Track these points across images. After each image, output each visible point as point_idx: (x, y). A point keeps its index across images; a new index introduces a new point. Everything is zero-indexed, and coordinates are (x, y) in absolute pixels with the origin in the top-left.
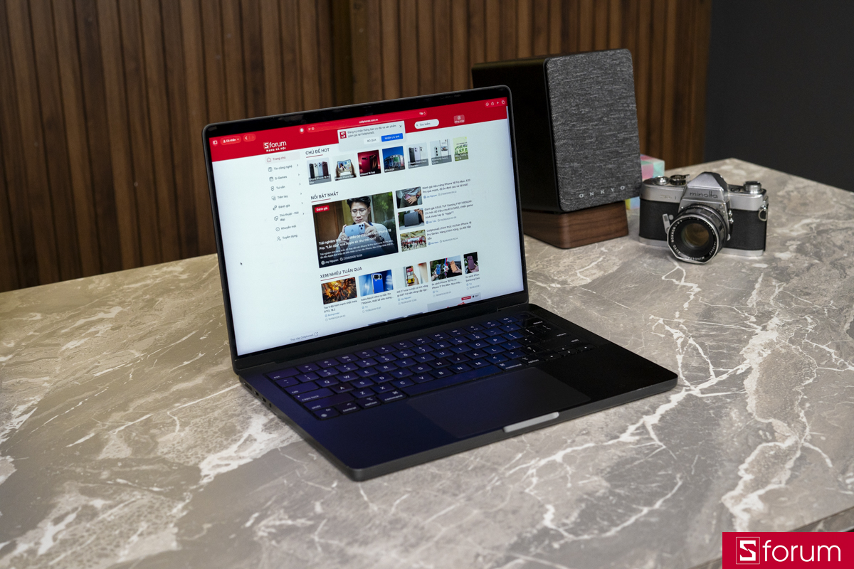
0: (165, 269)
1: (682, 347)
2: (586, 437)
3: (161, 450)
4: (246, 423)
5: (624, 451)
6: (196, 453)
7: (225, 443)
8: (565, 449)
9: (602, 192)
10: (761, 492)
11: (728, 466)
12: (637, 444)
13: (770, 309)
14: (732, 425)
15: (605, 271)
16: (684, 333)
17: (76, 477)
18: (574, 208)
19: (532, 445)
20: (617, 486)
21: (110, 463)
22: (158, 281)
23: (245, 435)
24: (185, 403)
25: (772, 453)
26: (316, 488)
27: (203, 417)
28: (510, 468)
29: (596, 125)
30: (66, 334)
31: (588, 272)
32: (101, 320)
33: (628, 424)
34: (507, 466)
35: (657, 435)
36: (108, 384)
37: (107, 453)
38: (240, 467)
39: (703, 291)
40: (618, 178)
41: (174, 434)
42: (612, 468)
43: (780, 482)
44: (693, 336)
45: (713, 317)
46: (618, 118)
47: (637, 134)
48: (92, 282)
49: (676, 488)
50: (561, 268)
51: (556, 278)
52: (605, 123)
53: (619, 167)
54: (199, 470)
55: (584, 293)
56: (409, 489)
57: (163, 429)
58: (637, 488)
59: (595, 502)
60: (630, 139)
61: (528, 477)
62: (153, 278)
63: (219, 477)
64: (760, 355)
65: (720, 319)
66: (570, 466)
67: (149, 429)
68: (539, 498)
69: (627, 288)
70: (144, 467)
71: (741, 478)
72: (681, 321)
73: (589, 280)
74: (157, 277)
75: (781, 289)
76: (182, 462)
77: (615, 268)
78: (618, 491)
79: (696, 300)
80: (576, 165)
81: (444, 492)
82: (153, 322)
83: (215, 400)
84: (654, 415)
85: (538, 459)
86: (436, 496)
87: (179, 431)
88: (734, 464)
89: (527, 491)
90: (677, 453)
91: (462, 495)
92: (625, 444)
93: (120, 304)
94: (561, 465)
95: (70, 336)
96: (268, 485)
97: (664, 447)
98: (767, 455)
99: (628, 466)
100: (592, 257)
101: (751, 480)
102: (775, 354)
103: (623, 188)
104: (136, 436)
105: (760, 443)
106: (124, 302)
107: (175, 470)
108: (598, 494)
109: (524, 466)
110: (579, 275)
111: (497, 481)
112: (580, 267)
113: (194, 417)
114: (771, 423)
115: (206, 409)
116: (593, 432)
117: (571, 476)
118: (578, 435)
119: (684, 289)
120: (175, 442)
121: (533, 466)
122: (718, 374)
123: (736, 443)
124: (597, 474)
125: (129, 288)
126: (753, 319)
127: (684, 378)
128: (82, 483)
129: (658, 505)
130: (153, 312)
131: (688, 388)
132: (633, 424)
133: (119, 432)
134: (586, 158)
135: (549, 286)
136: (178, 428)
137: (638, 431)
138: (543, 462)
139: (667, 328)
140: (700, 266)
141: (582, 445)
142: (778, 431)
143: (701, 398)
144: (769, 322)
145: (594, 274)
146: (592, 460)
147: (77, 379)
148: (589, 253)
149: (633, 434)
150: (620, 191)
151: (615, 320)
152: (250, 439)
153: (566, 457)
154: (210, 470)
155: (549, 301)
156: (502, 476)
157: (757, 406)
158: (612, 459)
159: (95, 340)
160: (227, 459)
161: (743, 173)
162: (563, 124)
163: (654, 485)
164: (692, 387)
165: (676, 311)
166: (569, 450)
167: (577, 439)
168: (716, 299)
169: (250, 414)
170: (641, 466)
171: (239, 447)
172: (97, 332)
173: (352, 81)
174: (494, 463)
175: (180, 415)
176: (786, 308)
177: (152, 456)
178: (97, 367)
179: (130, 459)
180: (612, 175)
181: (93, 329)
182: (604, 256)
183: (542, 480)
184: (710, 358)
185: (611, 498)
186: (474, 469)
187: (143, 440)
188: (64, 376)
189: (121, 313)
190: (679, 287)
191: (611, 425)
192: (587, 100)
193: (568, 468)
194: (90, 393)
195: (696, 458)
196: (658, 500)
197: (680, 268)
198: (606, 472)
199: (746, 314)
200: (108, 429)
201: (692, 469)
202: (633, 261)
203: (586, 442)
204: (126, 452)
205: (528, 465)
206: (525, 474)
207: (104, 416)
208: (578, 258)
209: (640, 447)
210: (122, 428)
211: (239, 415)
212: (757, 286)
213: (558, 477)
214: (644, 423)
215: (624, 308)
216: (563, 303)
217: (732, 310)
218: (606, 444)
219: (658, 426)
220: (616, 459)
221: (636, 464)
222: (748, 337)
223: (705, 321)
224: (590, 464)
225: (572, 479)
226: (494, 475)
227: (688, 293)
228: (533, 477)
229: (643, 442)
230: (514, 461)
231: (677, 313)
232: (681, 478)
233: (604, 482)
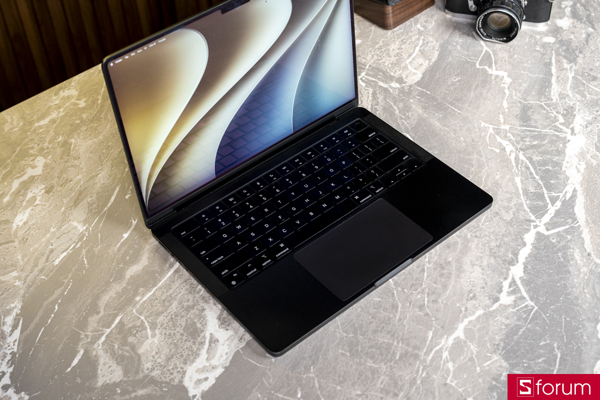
1: (517, 166)
2: (474, 301)
3: (146, 366)
5: (508, 318)
6: (176, 366)
7: (194, 348)
8: (462, 321)
12: (515, 307)
13: (571, 103)
14: (579, 271)
15: (429, 60)
16: (513, 145)
19: (436, 318)
21: (109, 390)
22: (62, 112)
23: (208, 335)
24: (143, 295)
27: (165, 314)
28: (427, 353)
30: (8, 204)
31: (415, 63)
32: (32, 180)
33: (502, 280)
34: (425, 350)
35: (528, 292)
36: (70, 276)
37: (103, 376)
38: (217, 380)
39: (513, 81)
41: (149, 341)
42: (504, 342)
44: (522, 149)
45: (529, 119)
48: (5, 120)
49: (558, 362)
50: (393, 59)
51: (392, 74)
54: (186, 390)
55: (421, 94)
57: (137, 335)
59: (503, 388)
61: (444, 362)
62: (56, 108)
64: (578, 169)
65: (536, 121)
66: (473, 345)
67: (126, 337)
69: (453, 83)
70: (140, 392)
72: (507, 127)
73: (419, 75)
74: (59, 107)
75: (573, 73)
76: (168, 380)
77: (436, 54)
78: (516, 372)
79: (511, 96)
81: (387, 392)
82: (78, 177)
84: (518, 264)
85: (445, 336)
87: (152, 336)
89: (448, 382)
90: (548, 315)
92: (506, 307)
93: (41, 155)
94: (465, 342)
95: (13, 206)
97: (536, 308)
99: (515, 337)
100: (414, 39)
104: (119, 348)
106: (43, 149)
107: (166, 392)
108: (503, 378)
109: (437, 348)
110: (409, 66)
111: (423, 370)
112: (407, 55)
113: (158, 314)
115: (164, 301)
116: (478, 294)
117: (476, 356)
118: (467, 300)
119: (498, 80)
120: (154, 353)
121: (445, 348)
122: (552, 201)
123: (588, 296)
124: (495, 352)
125: (40, 127)
126: (561, 120)
127: (528, 210)
130: (73, 162)
131: (535, 224)
132: (506, 279)
133: (103, 344)
135: (390, 87)
136: (149, 332)
137: (512, 289)
138: (451, 340)
139: (499, 139)
140: (503, 45)
141: (474, 313)
143: (548, 237)
144: (574, 122)
145: (421, 65)
146: (487, 333)
147: (41, 271)
148: (410, 34)
149: (510, 293)
151: (455, 131)
152: (214, 341)
153: (467, 331)
154: (195, 388)
155: (395, 108)
156: (424, 364)
157: (592, 243)
158: (501, 329)
159: (37, 210)
160: (203, 370)
163: (540, 360)
164: (538, 222)
165: (499, 114)
166: (466, 321)
167: (469, 306)
168: (527, 92)
169: (201, 304)
170: (525, 336)
171: (208, 352)
172: (35, 198)
174: (414, 347)
175: (145, 313)
176: (582, 101)
177: (141, 375)
178: (52, 251)
179: (124, 382)
181: (30, 195)
182: (422, 37)
183: (456, 365)
184: (542, 179)
186: (400, 358)
187: (126, 354)
188: (29, 268)
189: (46, 165)
190: (493, 78)
191: (489, 282)
193: (472, 347)
195: (563, 320)
197: (487, 49)
198: (501, 348)
200: (93, 342)
201: (563, 336)
202: (448, 40)
203: (477, 309)
204: (118, 372)
205: (440, 346)
206: (441, 357)
208: (403, 41)
209: (518, 310)
210: (103, 338)
211: (193, 307)
212: (553, 70)
213: (467, 359)
214: (513, 276)
215: (458, 113)
216: (408, 111)
217: (542, 107)
218: (491, 309)
219: (525, 280)
220: (504, 329)
221: (520, 333)
222: (563, 146)
223: (526, 126)
224: (487, 338)
225: (478, 361)
226: (418, 363)
227: (502, 85)
228: (448, 362)
229: (519, 302)
230: (428, 342)
231: (501, 116)
232: (558, 348)
233: (503, 361)
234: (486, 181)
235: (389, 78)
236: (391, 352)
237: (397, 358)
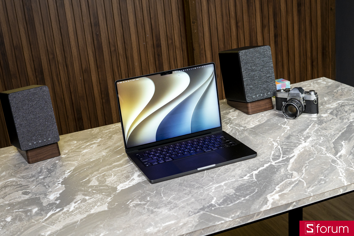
0: (117, 125)
1: (275, 149)
2: (233, 178)
3: (107, 183)
4: (133, 175)
5: (243, 182)
6: (117, 184)
7: (126, 180)
8: (225, 182)
9: (262, 95)
10: (280, 194)
11: (273, 186)
12: (248, 180)
13: (311, 135)
14: (280, 174)
15: (260, 123)
16: (278, 144)
17: (82, 191)
18: (251, 101)
19: (216, 180)
20: (237, 192)
21: (92, 187)
22: (114, 129)
23: (132, 178)
24: (116, 169)
25: (289, 182)
26: (149, 193)
27: (121, 173)
29: (258, 72)
30: (83, 148)
31: (254, 123)
32: (95, 143)
34: (207, 186)
35: (255, 177)
36: (94, 163)
37: (91, 184)
38: (129, 187)
39: (291, 129)
40: (267, 90)
41: (111, 178)
42: (238, 187)
43: (287, 191)
44: (280, 145)
45: (290, 138)
46: (266, 69)
47: (274, 74)
48: (93, 130)
49: (254, 193)
50: (246, 122)
51: (243, 125)
52: (262, 72)
53: (267, 86)
54: (117, 188)
55: (250, 131)
56: (176, 193)
57: (108, 177)
58: (243, 193)
59: (229, 197)
60: (271, 76)
61: (212, 190)
62: (112, 128)
63: (122, 190)
64: (300, 151)
65: (292, 139)
66: (225, 186)
67: (104, 177)
68: (213, 196)
69: (265, 129)
70: (101, 188)
71: (275, 189)
72: (279, 140)
73: (254, 126)
74: (114, 128)
75: (317, 128)
76: (112, 186)
77: (264, 121)
78: (237, 193)
79: (287, 132)
80: (251, 86)
81: (186, 194)
82: (110, 144)
83: (125, 168)
84: (257, 171)
85: (216, 184)
86: (183, 195)
87: (113, 177)
88: (275, 186)
89: (210, 194)
90: (259, 182)
91: (191, 195)
92: (244, 180)
93: (101, 137)
94: (223, 186)
95: (84, 148)
96: (135, 192)
97: (256, 180)
98: (287, 183)
99: (243, 186)
100: (258, 117)
101: (278, 190)
102: (305, 150)
103: (269, 93)
104: (100, 179)
105: (286, 179)
106: (102, 137)
107: (110, 188)
108: (231, 194)
109: (211, 186)
110: (251, 124)
111: (202, 191)
112: (252, 121)
113: (118, 173)
114: (293, 173)
115: (122, 170)
116: (236, 176)
117: (224, 189)
119: (284, 128)
120: (111, 181)
121: (214, 187)
122: (283, 157)
123: (279, 179)
124: (232, 189)
125: (104, 132)
126: (303, 138)
127: (271, 159)
128: (84, 192)
129: (247, 198)
130: (111, 140)
131: (271, 162)
132: (249, 174)
133: (96, 178)
134: (255, 84)
135: (240, 128)
136: (113, 176)
137: (250, 176)
138: (218, 185)
139: (273, 142)
141: (231, 180)
142: (294, 175)
143: (274, 165)
144: (308, 140)
145: (256, 124)
146: (233, 185)
147: (85, 162)
148: (258, 116)
149: (248, 177)
150: (268, 94)
151: (257, 140)
152: (133, 179)
153: (225, 184)
154: (120, 188)
155: (238, 134)
156: (204, 189)
157: (291, 168)
158: (239, 184)
159: (92, 149)
160: (125, 185)
161: (325, 83)
162: (246, 73)
163: (248, 192)
164: (273, 162)
165: (278, 136)
166: (227, 182)
167: (230, 178)
168: (294, 132)
169: (134, 172)
170: (247, 186)
171: (130, 182)
172: (93, 147)
173: (193, 50)
174: (203, 186)
175: (114, 172)
176: (316, 135)
177: (104, 184)
178: (92, 158)
179: (98, 185)
180: (265, 89)
181: (92, 146)
182: (262, 117)
183: (215, 190)
184: (283, 152)
185: (234, 195)
186: (196, 188)
187: (102, 180)
188: (81, 161)
189: (101, 140)
191: (242, 174)
192: (254, 64)
194: (89, 166)
195: (264, 184)
196: (247, 196)
197: (286, 121)
198: (235, 188)
199: (301, 137)
200: (93, 177)
201: (262, 187)
202: (271, 119)
203: (233, 179)
204: (97, 183)
206: (211, 188)
207: (91, 173)
208: (253, 118)
210: (97, 176)
211: (131, 172)
212: (310, 127)
213: (221, 190)
214: (253, 173)
215: (262, 135)
216: (242, 134)
217: (298, 135)
218: (239, 180)
219: (257, 174)
222: (298, 145)
223: (287, 140)
226: (202, 189)
227: (285, 130)
229: (250, 179)
230: (209, 185)
232: (257, 190)
233: (234, 191)
234: (260, 151)
235: (240, 126)
236: (194, 186)
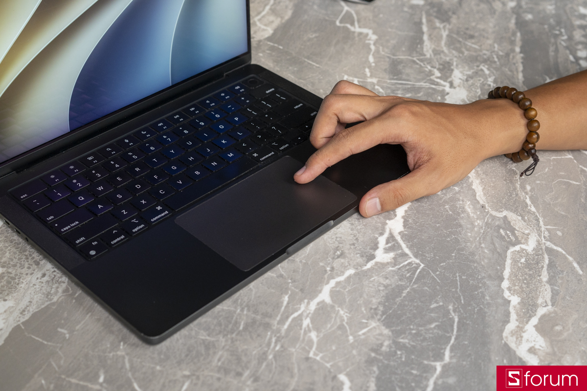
2: (343, 261)
5: (387, 278)
8: (328, 283)
10: (534, 321)
12: (395, 265)
13: (448, 59)
14: (473, 225)
15: (282, 18)
19: (293, 280)
20: (398, 333)
25: (523, 261)
28: (282, 322)
33: (377, 236)
34: (279, 317)
35: (410, 248)
39: (380, 38)
42: (384, 305)
45: (401, 73)
49: (455, 327)
55: (272, 49)
58: (418, 333)
59: (385, 361)
61: (305, 331)
65: (408, 75)
66: (342, 309)
68: (328, 365)
69: (310, 40)
71: (508, 302)
72: (375, 80)
73: (269, 30)
75: (447, 32)
77: (289, 13)
78: (401, 340)
79: (377, 51)
81: (226, 371)
84: (396, 218)
85: (306, 301)
86: (219, 379)
88: (496, 282)
89: (312, 354)
90: (438, 273)
92: (382, 266)
94: (333, 307)
98: (519, 264)
99: (398, 300)
101: (519, 303)
105: (507, 247)
108: (384, 349)
109: (296, 315)
110: (258, 23)
111: (276, 343)
112: (256, 13)
114: (505, 217)
116: (347, 251)
117: (347, 323)
118: (333, 258)
119: (362, 36)
121: (305, 314)
123: (486, 251)
124: (373, 317)
126: (437, 74)
129: (447, 356)
132: (381, 234)
137: (390, 245)
138: (312, 304)
141: (343, 273)
142: (517, 228)
144: (453, 76)
145: (272, 22)
146: (360, 296)
149: (387, 250)
153: (333, 293)
156: (278, 335)
157: (485, 194)
158: (379, 290)
163: (433, 326)
165: (364, 68)
166: (332, 283)
167: (335, 264)
168: (395, 48)
170: (410, 298)
174: (263, 315)
176: (459, 56)
183: (322, 335)
185: (398, 352)
186: (245, 329)
190: (356, 34)
191: (360, 238)
193: (342, 312)
195: (458, 278)
197: (348, 9)
198: (380, 313)
201: (460, 296)
203: (346, 268)
205: (299, 312)
206: (300, 326)
209: (399, 269)
212: (425, 29)
213: (335, 327)
214: (390, 231)
215: (316, 67)
217: (414, 62)
218: (365, 268)
219: (406, 235)
220: (383, 290)
221: (404, 295)
222: (442, 98)
223: (396, 79)
224: (361, 302)
225: (350, 329)
226: (269, 333)
227: (367, 42)
228: (310, 331)
229: (399, 260)
230: (283, 308)
231: (367, 70)
232: (454, 311)
233: (383, 328)
236: (233, 322)
237: (241, 328)
